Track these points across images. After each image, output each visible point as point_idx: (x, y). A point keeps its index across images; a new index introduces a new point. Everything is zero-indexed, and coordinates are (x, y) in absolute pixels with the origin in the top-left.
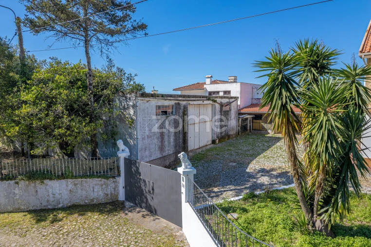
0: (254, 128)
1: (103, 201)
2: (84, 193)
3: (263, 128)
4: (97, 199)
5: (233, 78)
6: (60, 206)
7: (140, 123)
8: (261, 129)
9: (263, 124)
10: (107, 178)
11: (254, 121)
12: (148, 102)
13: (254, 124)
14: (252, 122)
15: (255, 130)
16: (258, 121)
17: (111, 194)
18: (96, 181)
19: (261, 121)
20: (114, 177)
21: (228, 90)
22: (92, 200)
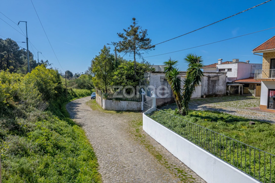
0: (244, 93)
1: (137, 110)
2: (131, 106)
3: (250, 93)
4: (135, 109)
5: (235, 60)
6: (124, 110)
7: (152, 83)
8: (248, 93)
9: (249, 90)
10: (138, 102)
11: (244, 88)
12: (156, 75)
13: (244, 89)
14: (243, 89)
15: (245, 94)
16: (246, 88)
17: (139, 107)
18: (134, 102)
19: (248, 88)
20: (140, 102)
21: (230, 68)
22: (133, 109)
